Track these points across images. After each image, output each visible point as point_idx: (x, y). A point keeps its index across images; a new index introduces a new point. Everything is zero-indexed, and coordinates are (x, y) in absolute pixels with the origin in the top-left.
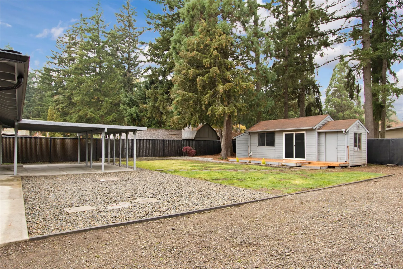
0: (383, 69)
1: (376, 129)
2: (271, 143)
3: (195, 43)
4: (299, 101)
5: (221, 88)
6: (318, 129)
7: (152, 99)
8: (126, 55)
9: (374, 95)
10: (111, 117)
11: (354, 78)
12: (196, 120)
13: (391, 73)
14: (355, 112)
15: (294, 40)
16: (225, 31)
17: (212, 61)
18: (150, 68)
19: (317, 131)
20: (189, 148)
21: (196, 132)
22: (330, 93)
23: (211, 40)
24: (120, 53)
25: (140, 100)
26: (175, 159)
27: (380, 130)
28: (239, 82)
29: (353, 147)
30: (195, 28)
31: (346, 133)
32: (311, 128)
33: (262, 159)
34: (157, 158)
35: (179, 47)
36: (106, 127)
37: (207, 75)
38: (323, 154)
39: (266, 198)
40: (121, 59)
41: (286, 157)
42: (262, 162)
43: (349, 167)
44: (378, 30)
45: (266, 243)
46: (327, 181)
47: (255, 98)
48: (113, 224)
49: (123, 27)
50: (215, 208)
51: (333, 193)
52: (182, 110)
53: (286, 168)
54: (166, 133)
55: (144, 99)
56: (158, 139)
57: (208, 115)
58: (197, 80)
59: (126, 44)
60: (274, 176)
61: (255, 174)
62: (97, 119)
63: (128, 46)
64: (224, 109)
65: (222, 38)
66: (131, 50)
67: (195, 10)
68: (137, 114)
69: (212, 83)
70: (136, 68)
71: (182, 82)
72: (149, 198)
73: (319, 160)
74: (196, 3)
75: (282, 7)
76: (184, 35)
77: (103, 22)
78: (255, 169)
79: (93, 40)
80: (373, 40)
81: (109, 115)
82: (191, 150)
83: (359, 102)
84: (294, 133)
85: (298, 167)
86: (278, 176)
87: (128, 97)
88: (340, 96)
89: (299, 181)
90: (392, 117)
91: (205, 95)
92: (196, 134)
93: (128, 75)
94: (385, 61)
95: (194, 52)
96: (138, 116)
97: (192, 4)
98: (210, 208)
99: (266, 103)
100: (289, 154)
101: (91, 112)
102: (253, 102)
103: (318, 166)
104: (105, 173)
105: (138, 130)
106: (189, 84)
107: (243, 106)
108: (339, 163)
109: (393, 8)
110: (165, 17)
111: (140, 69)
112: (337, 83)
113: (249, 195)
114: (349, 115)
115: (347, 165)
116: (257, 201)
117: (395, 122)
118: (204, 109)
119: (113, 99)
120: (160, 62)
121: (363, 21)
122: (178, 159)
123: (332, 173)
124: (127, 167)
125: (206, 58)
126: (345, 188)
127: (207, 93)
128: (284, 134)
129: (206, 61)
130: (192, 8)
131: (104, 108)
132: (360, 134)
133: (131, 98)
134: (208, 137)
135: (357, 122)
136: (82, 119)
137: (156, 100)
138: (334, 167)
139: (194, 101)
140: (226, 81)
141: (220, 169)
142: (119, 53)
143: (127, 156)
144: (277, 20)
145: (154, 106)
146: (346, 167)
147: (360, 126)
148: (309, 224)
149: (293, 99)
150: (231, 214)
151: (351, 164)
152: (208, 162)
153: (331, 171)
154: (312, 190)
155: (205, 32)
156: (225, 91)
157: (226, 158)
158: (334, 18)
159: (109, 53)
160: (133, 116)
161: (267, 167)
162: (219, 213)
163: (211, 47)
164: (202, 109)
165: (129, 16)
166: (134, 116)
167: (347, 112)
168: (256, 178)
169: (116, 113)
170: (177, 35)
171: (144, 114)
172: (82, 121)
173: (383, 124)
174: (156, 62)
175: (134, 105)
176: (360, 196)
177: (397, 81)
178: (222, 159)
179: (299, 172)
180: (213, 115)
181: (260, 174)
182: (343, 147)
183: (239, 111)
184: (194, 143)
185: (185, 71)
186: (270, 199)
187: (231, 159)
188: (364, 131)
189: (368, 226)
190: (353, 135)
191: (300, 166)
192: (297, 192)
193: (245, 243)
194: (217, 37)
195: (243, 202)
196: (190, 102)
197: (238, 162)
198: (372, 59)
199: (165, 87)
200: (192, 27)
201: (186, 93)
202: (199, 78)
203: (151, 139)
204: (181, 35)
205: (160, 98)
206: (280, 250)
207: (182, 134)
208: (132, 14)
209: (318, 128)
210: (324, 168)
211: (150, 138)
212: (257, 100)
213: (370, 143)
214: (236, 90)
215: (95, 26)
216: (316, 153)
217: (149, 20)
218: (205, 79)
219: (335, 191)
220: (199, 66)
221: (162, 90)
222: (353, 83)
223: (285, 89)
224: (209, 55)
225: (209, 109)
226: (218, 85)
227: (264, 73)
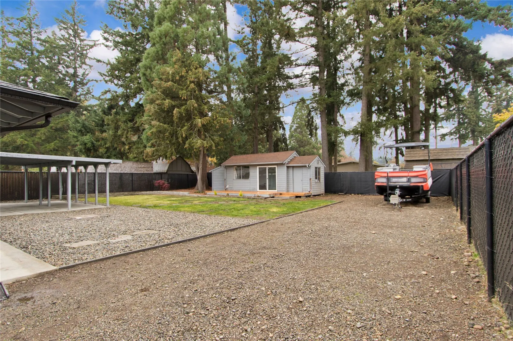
0: (335, 113)
1: (330, 163)
2: (246, 176)
3: (170, 73)
4: (267, 136)
5: (199, 122)
6: (287, 164)
7: (113, 126)
8: (71, 71)
9: (329, 135)
10: (52, 145)
11: (312, 118)
12: (172, 153)
13: (340, 115)
14: (314, 147)
15: (265, 80)
16: (201, 64)
17: (189, 93)
18: (109, 91)
19: (286, 165)
20: (161, 182)
21: (168, 165)
22: (293, 129)
23: (187, 72)
24: (63, 67)
25: (95, 126)
26: (146, 194)
27: (333, 164)
28: (216, 116)
29: (314, 179)
30: (168, 55)
31: (309, 167)
32: (282, 162)
33: (239, 191)
34: (126, 193)
35: (150, 74)
36: (74, 159)
37: (184, 107)
38: (291, 186)
39: (254, 223)
40: (63, 75)
41: (260, 189)
42: (239, 194)
43: (312, 196)
44: (331, 80)
45: (266, 251)
46: (297, 208)
47: (230, 132)
48: (130, 251)
49: (67, 36)
50: (216, 233)
51: (303, 216)
52: (156, 142)
53: (261, 199)
54: (134, 166)
55: (101, 125)
56: (126, 172)
57: (186, 148)
58: (175, 112)
59: (71, 57)
60: (254, 206)
61: (236, 205)
62: (32, 147)
63: (74, 60)
64: (202, 142)
65: (198, 72)
66: (77, 66)
67: (167, 37)
68: (92, 143)
69: (188, 117)
70: (85, 88)
71: (156, 112)
72: (147, 231)
73: (288, 191)
74: (169, 30)
75: (251, 44)
76: (155, 62)
77: (37, 26)
78: (235, 201)
79: (24, 48)
80: (327, 86)
81: (49, 142)
82: (164, 184)
83: (317, 139)
84: (267, 167)
85: (272, 197)
86: (257, 206)
87: (79, 123)
88: (301, 133)
89: (275, 210)
90: (342, 153)
91: (182, 128)
92: (169, 167)
93: (74, 95)
94: (336, 106)
95: (170, 83)
96: (94, 146)
97: (165, 31)
98: (211, 233)
99: (241, 138)
100: (262, 187)
101: (22, 138)
102: (228, 137)
103: (287, 197)
104: (74, 211)
105: (112, 163)
106: (163, 115)
107: (220, 141)
108: (304, 193)
109: (341, 61)
110: (127, 35)
111: (90, 89)
112: (299, 120)
113: (239, 222)
114: (309, 150)
115: (310, 194)
116: (247, 226)
117: (344, 157)
118: (181, 142)
119: (55, 124)
120: (121, 86)
121: (320, 70)
122: (150, 194)
123: (300, 202)
124: (97, 204)
125: (182, 90)
126: (311, 212)
127: (184, 126)
128: (258, 167)
129: (183, 93)
130: (164, 35)
131: (41, 133)
132: (319, 168)
133: (84, 124)
134: (181, 170)
135: (317, 158)
136: (8, 146)
137: (117, 128)
138: (300, 197)
139: (170, 133)
140: (203, 115)
141: (201, 202)
142: (60, 67)
143: (97, 192)
144: (247, 56)
145: (115, 136)
146: (309, 196)
147: (319, 162)
148: (291, 238)
149: (262, 134)
150: (230, 237)
151: (313, 194)
152: (185, 196)
153: (299, 200)
154: (287, 215)
155: (179, 63)
156: (203, 125)
157: (202, 192)
158: (297, 65)
159: (47, 66)
160: (87, 146)
161: (244, 199)
162: (219, 237)
163: (187, 79)
164: (179, 142)
165: (75, 24)
166: (89, 145)
167: (307, 147)
168: (239, 209)
169: (59, 141)
170: (147, 60)
171: (101, 144)
172: (6, 149)
173: (335, 159)
174: (116, 85)
175: (88, 132)
176: (322, 217)
177: (345, 122)
178: (199, 193)
179: (273, 202)
180: (191, 148)
181: (240, 205)
182: (307, 179)
183: (217, 145)
184: (166, 176)
185: (160, 101)
186: (257, 224)
187: (209, 193)
188: (322, 166)
189: (329, 235)
190: (314, 169)
191: (273, 197)
192: (276, 217)
193: (250, 253)
194: (193, 70)
195: (236, 227)
196: (166, 135)
197: (216, 195)
198: (327, 104)
199: (129, 114)
200: (164, 54)
201: (161, 124)
202: (176, 111)
203: (117, 172)
204: (153, 61)
205: (122, 125)
206: (277, 254)
207: (152, 167)
208: (79, 23)
209: (287, 162)
210: (293, 198)
211: (115, 172)
212: (232, 135)
213: (327, 176)
214: (213, 124)
215: (26, 29)
216: (285, 185)
217: (106, 35)
218: (182, 111)
219: (304, 215)
220: (174, 96)
221: (125, 118)
222: (313, 122)
223: (255, 124)
224: (185, 87)
225: (187, 142)
226: (195, 118)
227: (239, 109)
